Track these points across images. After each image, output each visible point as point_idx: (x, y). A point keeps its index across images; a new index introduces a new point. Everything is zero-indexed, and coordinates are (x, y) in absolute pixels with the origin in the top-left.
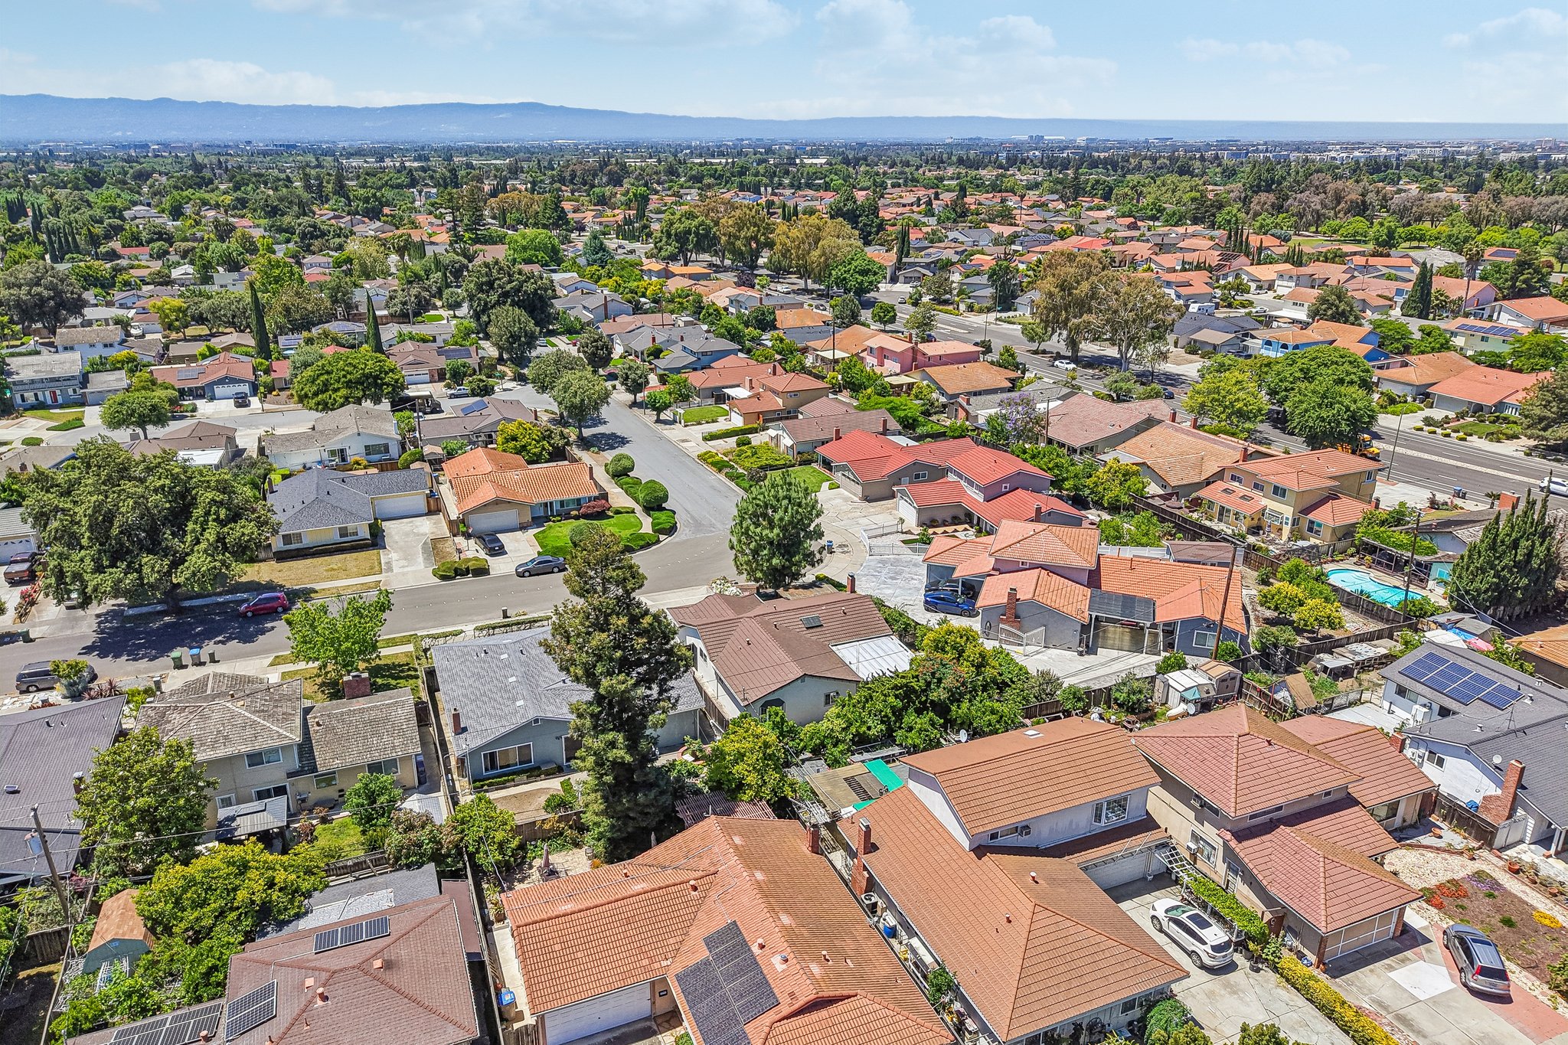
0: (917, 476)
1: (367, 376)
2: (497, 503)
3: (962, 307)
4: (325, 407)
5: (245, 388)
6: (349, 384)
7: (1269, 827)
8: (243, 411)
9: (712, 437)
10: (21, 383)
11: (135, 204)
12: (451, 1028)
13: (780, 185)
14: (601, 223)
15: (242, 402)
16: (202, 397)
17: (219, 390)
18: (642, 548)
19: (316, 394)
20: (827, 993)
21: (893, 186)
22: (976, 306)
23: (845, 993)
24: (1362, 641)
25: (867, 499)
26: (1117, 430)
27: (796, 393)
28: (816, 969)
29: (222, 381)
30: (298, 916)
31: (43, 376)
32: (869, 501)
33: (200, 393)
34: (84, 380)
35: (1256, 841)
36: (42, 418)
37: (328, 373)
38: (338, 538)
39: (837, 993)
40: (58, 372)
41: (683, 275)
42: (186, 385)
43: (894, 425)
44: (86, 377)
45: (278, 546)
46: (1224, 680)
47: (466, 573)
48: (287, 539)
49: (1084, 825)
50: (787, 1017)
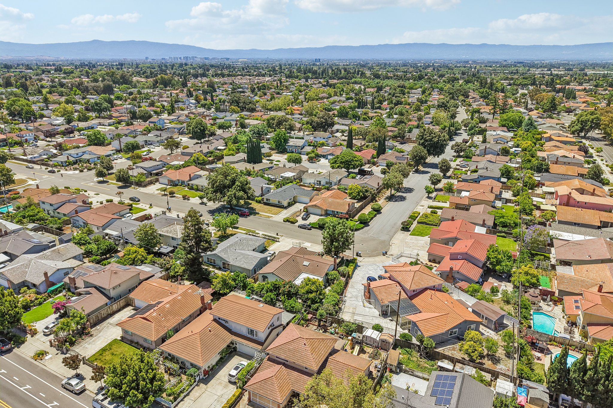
2: (315, 206)
9: (430, 207)
10: (290, 146)
12: (108, 286)
16: (324, 158)
17: (329, 157)
20: (147, 318)
28: (154, 314)
29: (330, 154)
31: (294, 145)
33: (324, 156)
42: (322, 154)
43: (490, 222)
44: (304, 147)
45: (265, 201)
46: (383, 341)
47: (289, 222)
48: (267, 199)
49: (244, 332)
50: (141, 318)
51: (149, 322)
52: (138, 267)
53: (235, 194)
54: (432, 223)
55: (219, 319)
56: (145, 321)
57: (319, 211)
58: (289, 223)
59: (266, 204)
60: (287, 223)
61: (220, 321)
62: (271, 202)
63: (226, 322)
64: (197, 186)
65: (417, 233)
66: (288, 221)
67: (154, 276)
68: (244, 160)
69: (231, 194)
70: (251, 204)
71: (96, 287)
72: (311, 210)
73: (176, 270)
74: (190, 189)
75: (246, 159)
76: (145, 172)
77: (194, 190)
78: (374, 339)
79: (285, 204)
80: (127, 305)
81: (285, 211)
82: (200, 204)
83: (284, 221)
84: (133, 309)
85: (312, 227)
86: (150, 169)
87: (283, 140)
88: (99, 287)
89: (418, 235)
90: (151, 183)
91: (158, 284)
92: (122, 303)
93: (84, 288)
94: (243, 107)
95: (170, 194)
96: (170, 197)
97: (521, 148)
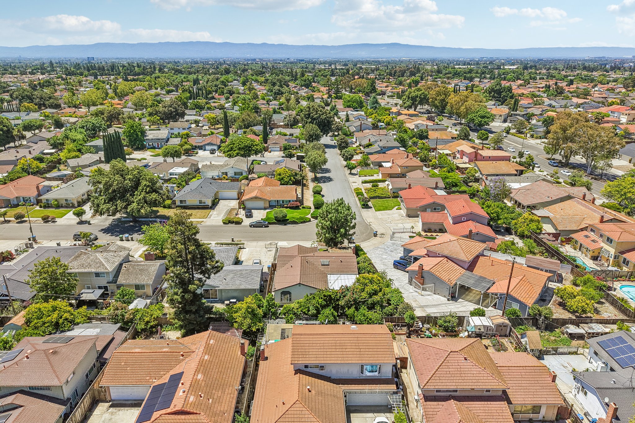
0: (435, 209)
1: (246, 146)
2: (256, 198)
3: (528, 135)
4: (230, 156)
5: (215, 147)
6: (239, 149)
7: (445, 399)
8: (212, 155)
9: (366, 182)
10: (148, 139)
11: (235, 80)
12: (56, 380)
13: (485, 78)
14: (392, 92)
15: (213, 152)
16: (202, 149)
17: (208, 147)
18: (302, 223)
19: (228, 151)
20: (188, 409)
21: (540, 79)
22: (535, 136)
23: (195, 411)
24: (601, 323)
25: (409, 216)
26: (550, 199)
27: (407, 167)
28: (192, 399)
29: (209, 144)
30: (69, 330)
31: (155, 138)
32: (409, 217)
33: (201, 148)
34: (168, 140)
35: (435, 403)
36: (152, 152)
37: (234, 144)
38: (198, 204)
39: (191, 411)
40: (160, 137)
41: (406, 115)
42: (197, 145)
43: (441, 184)
44: (168, 139)
45: (178, 203)
46: (500, 326)
47: (233, 222)
48: (181, 202)
49: (355, 373)
50: (168, 414)
52: (69, 334)
54: (385, 196)
55: (306, 367)
56: (183, 417)
58: (234, 225)
60: (230, 225)
61: (309, 370)
62: (188, 203)
63: (322, 368)
64: (56, 200)
65: (381, 208)
66: (230, 222)
67: (113, 339)
68: (101, 161)
70: (158, 211)
71: (22, 392)
72: (249, 205)
74: (45, 207)
77: (52, 207)
78: (488, 327)
79: (209, 203)
80: (94, 403)
81: (214, 213)
82: (78, 223)
83: (224, 223)
84: (111, 406)
85: (270, 223)
87: (139, 134)
89: (384, 210)
94: (41, 104)
95: (17, 219)
96: (17, 223)
97: (383, 122)
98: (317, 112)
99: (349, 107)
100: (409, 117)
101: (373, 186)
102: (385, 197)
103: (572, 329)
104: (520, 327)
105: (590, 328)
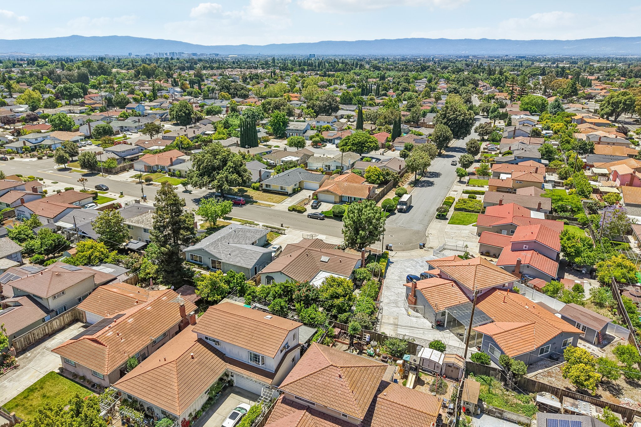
2: (328, 191)
4: (344, 150)
7: (300, 407)
9: (466, 192)
10: (289, 129)
12: (46, 293)
16: (330, 142)
17: (335, 141)
28: (110, 334)
35: (290, 408)
38: (279, 190)
40: (299, 128)
41: (591, 123)
42: (328, 138)
43: (547, 206)
44: (306, 131)
45: (264, 187)
46: (449, 365)
47: (296, 211)
48: (267, 186)
49: (245, 358)
50: (89, 339)
51: (101, 346)
52: (94, 268)
53: (227, 177)
54: (473, 209)
55: (207, 338)
56: (96, 345)
57: (332, 198)
58: (296, 213)
59: (265, 191)
60: (293, 212)
61: (208, 341)
62: (272, 188)
63: (217, 343)
64: (180, 171)
65: (458, 222)
66: (294, 210)
67: (115, 279)
68: (237, 145)
69: (222, 178)
70: (246, 191)
71: (29, 296)
72: (321, 197)
73: (148, 271)
74: (171, 176)
75: (239, 143)
76: (117, 157)
77: (176, 176)
78: (435, 363)
79: (289, 190)
80: (75, 320)
81: (289, 199)
82: (184, 192)
83: (289, 210)
84: (83, 327)
85: (326, 217)
86: (123, 154)
87: (281, 123)
88: (34, 295)
89: (459, 224)
90: (124, 170)
91: (119, 289)
92: (67, 317)
93: (14, 297)
94: (234, 94)
95: (146, 181)
96: (147, 185)
97: (552, 130)
98: (454, 112)
99: (525, 110)
100: (592, 126)
101: (469, 197)
102: (473, 211)
103: (548, 399)
104: (483, 377)
105: (573, 405)
